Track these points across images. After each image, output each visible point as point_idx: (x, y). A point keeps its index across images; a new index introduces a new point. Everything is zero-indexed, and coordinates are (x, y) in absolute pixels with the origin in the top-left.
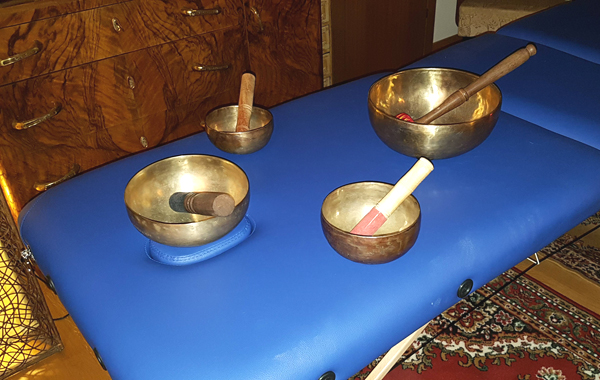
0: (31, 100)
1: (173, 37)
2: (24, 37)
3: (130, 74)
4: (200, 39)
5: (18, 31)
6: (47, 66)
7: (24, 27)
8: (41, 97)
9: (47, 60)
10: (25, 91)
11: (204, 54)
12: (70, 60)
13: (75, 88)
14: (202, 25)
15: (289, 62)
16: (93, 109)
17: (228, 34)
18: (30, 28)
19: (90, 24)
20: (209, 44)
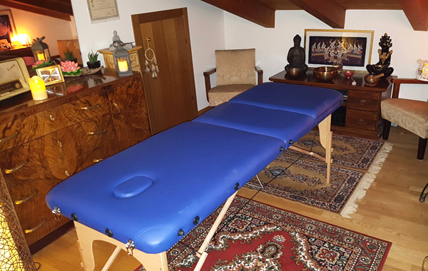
0: (14, 158)
1: (78, 121)
2: (10, 128)
3: (60, 141)
4: (91, 120)
5: (7, 126)
6: (21, 141)
7: (10, 124)
8: (18, 156)
9: (21, 138)
10: (11, 154)
11: (93, 127)
12: (31, 137)
13: (34, 150)
14: (91, 113)
15: (134, 125)
16: (43, 160)
17: (104, 116)
18: (12, 124)
19: (40, 118)
20: (95, 121)
